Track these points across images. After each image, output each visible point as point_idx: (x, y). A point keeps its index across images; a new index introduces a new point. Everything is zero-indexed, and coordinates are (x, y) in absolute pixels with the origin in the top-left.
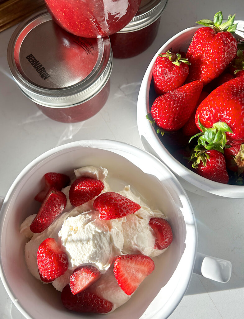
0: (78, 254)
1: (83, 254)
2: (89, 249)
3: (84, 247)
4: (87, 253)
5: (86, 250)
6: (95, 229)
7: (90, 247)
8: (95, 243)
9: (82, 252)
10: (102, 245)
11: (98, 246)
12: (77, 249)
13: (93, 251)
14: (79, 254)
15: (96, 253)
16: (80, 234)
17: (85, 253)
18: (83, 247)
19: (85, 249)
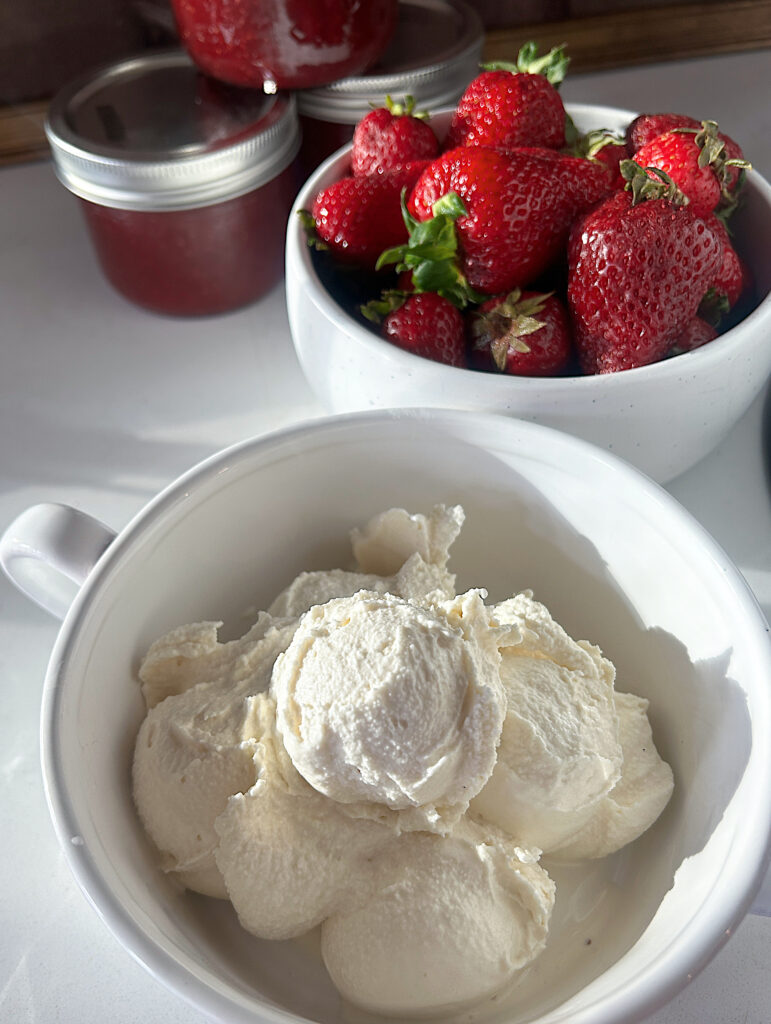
0: (342, 684)
1: (361, 683)
2: (386, 669)
3: (369, 662)
4: (378, 680)
5: (372, 672)
6: (413, 618)
7: (390, 660)
8: (410, 651)
9: (358, 677)
10: (432, 667)
11: (418, 662)
12: (339, 669)
13: (399, 673)
14: (348, 683)
15: (407, 681)
16: (359, 626)
17: (370, 682)
18: (366, 662)
19: (372, 667)
